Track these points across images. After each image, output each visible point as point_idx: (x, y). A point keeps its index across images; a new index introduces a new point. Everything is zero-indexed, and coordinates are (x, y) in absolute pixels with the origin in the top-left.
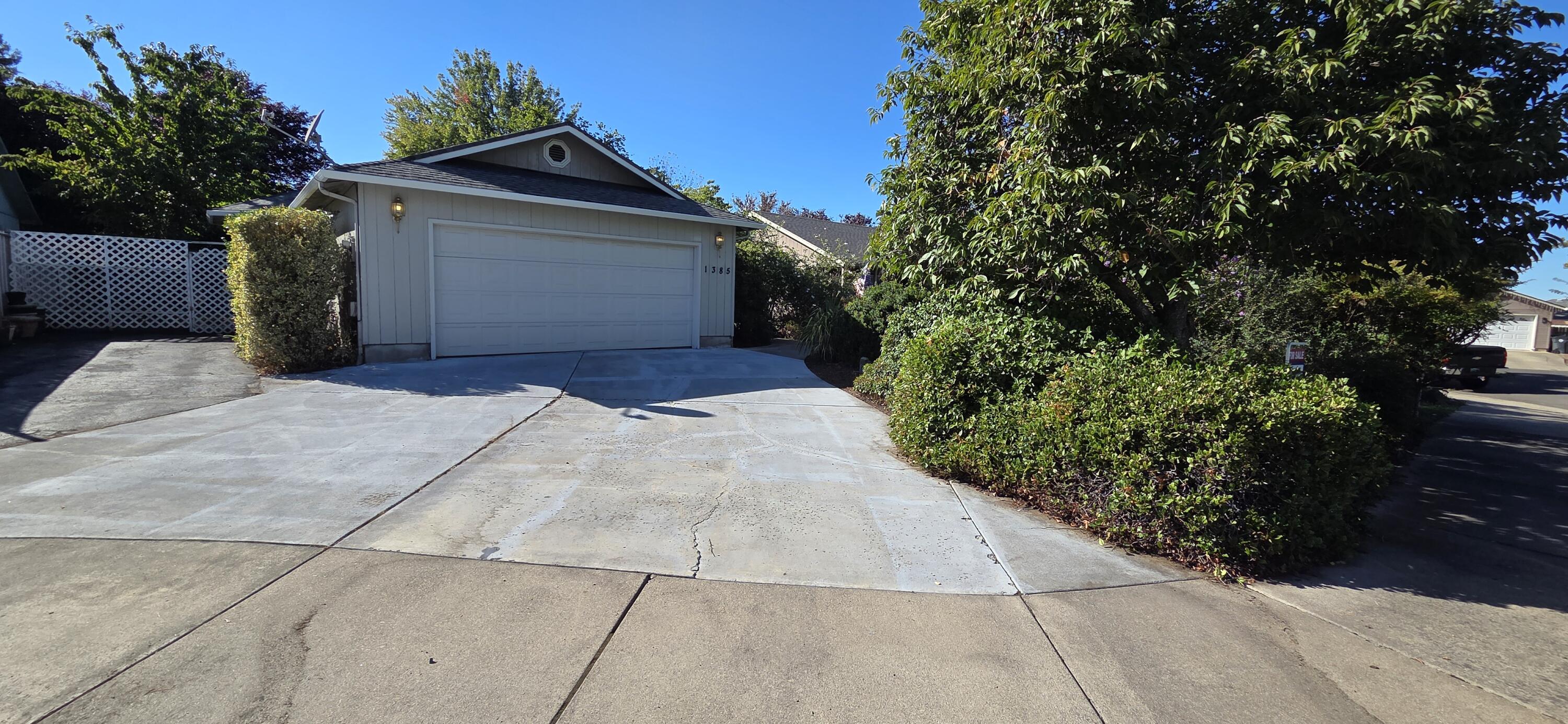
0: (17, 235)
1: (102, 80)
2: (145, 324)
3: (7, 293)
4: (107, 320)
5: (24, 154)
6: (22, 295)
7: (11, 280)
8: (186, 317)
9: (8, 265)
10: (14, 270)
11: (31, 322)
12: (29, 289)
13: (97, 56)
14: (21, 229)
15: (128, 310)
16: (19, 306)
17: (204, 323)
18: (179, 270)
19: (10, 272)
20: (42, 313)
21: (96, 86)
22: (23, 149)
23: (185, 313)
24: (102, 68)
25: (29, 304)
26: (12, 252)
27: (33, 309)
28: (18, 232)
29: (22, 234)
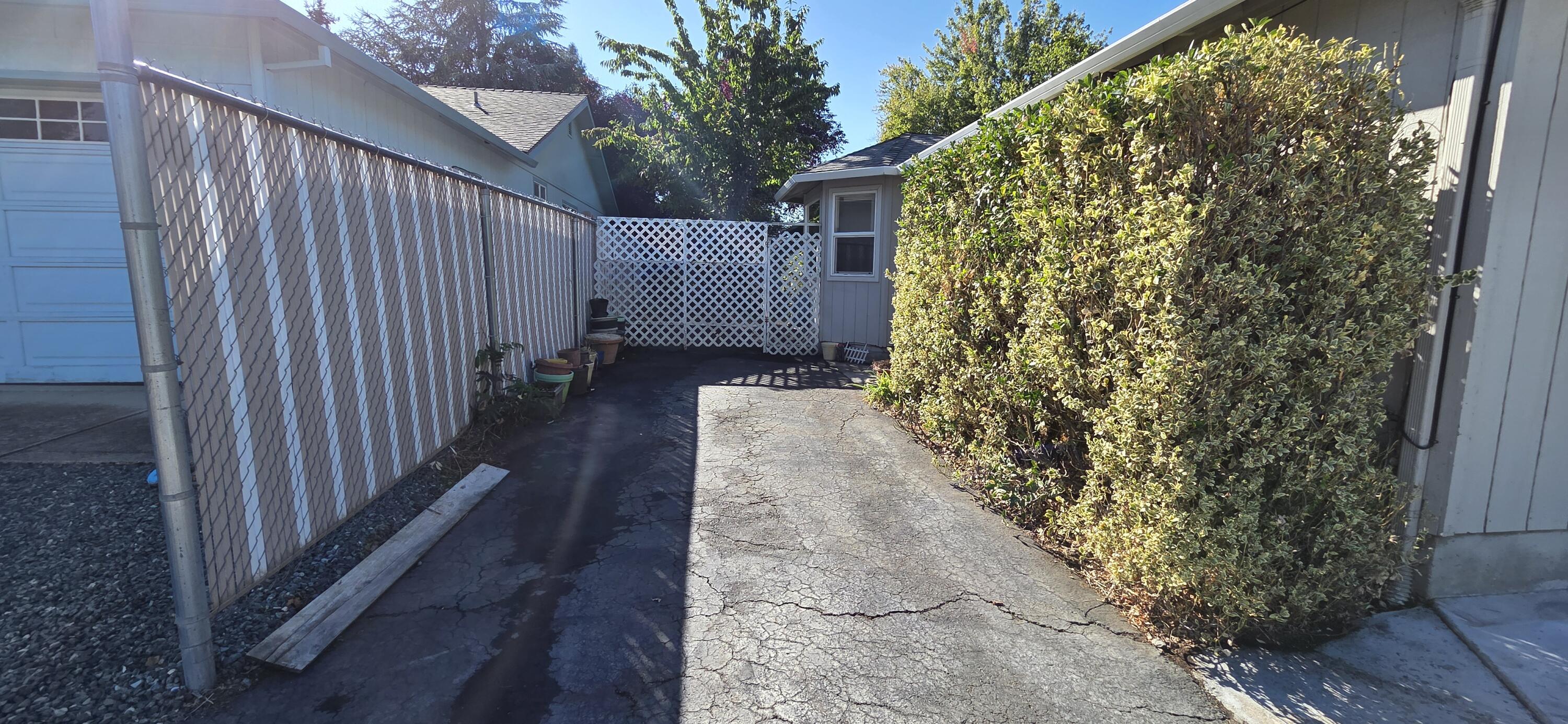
0: (603, 223)
1: (678, 36)
2: (718, 341)
3: (591, 301)
4: (682, 336)
5: (611, 127)
6: (604, 302)
7: (596, 282)
8: (760, 332)
9: (593, 263)
10: (598, 268)
11: (612, 343)
12: (611, 293)
13: (674, 7)
14: (607, 214)
15: (703, 321)
16: (603, 319)
17: (778, 340)
18: (757, 264)
19: (595, 271)
20: (622, 326)
21: (673, 44)
22: (611, 122)
23: (760, 327)
24: (679, 21)
25: (611, 315)
26: (598, 245)
27: (613, 323)
28: (603, 218)
29: (607, 220)
